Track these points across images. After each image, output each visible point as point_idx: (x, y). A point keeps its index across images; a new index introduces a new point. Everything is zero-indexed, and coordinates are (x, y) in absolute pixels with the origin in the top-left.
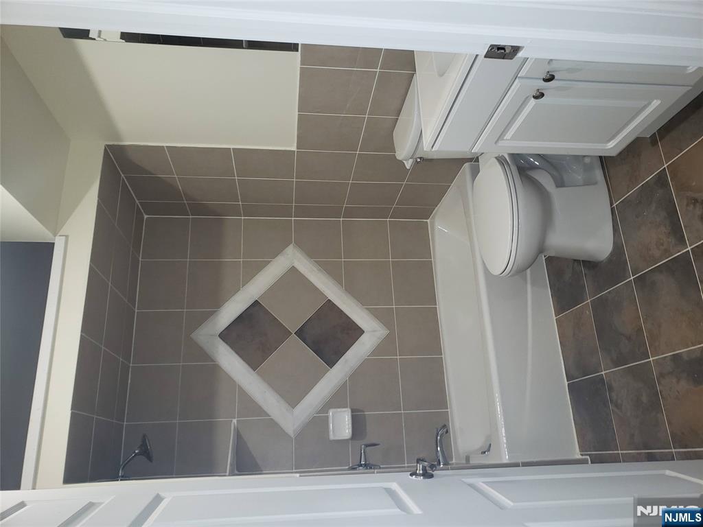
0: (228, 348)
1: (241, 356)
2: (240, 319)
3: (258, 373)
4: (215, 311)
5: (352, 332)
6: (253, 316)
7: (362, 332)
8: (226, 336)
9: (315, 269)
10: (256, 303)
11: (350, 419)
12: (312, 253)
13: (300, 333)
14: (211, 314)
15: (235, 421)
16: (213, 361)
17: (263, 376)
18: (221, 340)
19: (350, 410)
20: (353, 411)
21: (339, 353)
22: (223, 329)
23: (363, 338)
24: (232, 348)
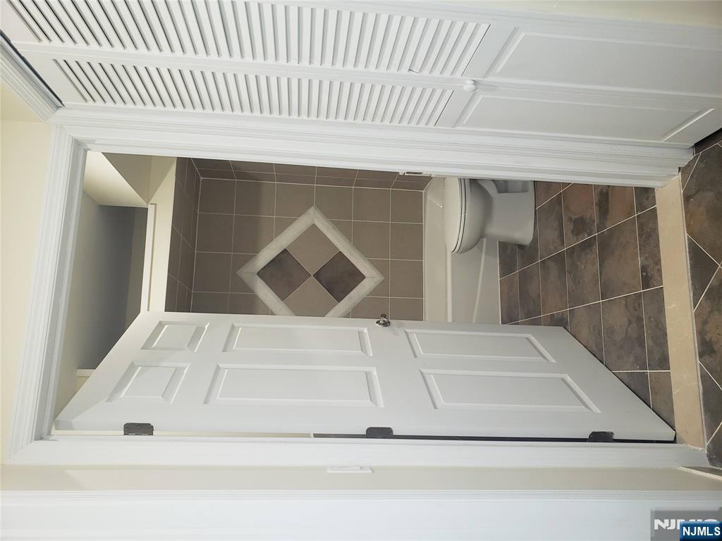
0: (263, 283)
1: (272, 290)
2: (274, 262)
4: (255, 256)
5: (357, 277)
6: (283, 259)
7: (364, 277)
8: (261, 274)
9: (330, 227)
10: (285, 251)
12: (327, 214)
13: (317, 275)
14: (252, 257)
16: (252, 292)
17: (288, 305)
18: (259, 278)
21: (346, 292)
22: (260, 269)
23: (364, 282)
24: (266, 283)
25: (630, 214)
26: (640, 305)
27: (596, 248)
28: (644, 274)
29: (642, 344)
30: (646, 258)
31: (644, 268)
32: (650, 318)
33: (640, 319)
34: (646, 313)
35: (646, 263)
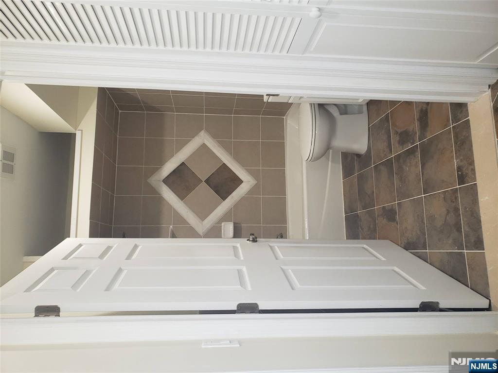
0: (167, 188)
1: (174, 193)
2: (174, 172)
3: (184, 202)
4: (161, 167)
5: (237, 182)
6: (181, 171)
7: (242, 182)
8: (166, 181)
9: (216, 145)
10: (183, 164)
11: (233, 228)
12: (214, 136)
13: (207, 181)
15: (171, 227)
16: (160, 194)
17: (186, 203)
18: (164, 184)
19: (233, 223)
20: (234, 224)
21: (229, 193)
22: (165, 177)
23: (243, 185)
24: (170, 188)
25: (446, 126)
26: (456, 198)
27: (418, 154)
28: (460, 173)
29: (459, 230)
30: (461, 161)
31: (459, 169)
32: (466, 208)
33: (456, 210)
34: (462, 205)
35: (461, 164)
